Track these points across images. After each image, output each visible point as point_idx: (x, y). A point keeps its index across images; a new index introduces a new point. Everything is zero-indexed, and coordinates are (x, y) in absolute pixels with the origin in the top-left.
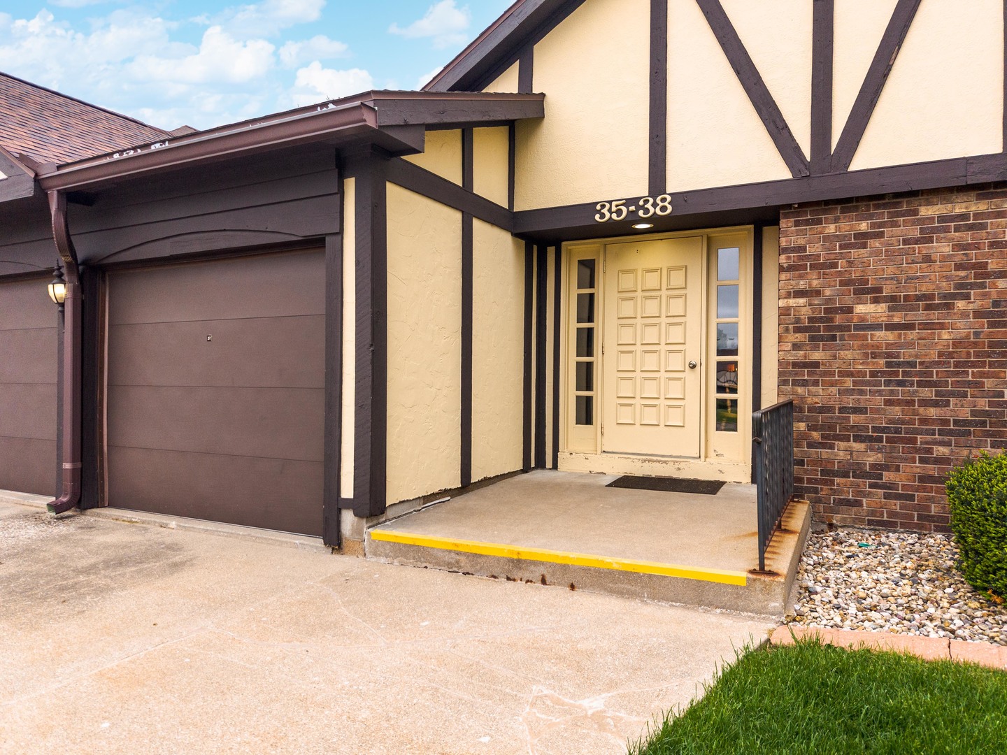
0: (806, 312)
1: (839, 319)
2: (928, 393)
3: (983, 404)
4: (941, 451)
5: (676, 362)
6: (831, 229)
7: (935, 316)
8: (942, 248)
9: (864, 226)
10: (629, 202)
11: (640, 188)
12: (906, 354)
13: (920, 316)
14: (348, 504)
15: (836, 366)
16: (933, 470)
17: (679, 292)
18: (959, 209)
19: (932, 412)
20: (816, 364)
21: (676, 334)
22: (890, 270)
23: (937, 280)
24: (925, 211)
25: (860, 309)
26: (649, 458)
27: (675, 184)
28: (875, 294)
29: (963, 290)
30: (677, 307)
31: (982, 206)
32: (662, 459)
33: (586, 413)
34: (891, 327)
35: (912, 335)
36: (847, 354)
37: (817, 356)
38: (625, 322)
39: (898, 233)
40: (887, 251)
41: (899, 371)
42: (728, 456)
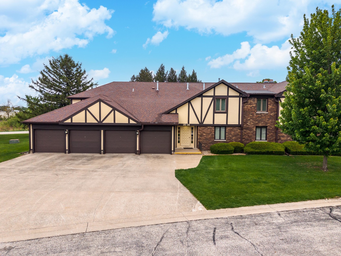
0: (200, 134)
1: (202, 135)
2: (208, 140)
3: (211, 141)
4: (209, 145)
5: (188, 137)
6: (202, 128)
7: (209, 135)
8: (209, 130)
9: (204, 128)
10: (186, 124)
11: (187, 123)
12: (207, 138)
13: (208, 135)
14: (173, 151)
15: (202, 138)
16: (208, 146)
17: (188, 131)
18: (210, 127)
19: (208, 142)
20: (200, 138)
21: (188, 135)
22: (206, 131)
23: (209, 132)
24: (208, 127)
25: (204, 134)
26: (186, 146)
27: (190, 123)
28: (205, 133)
30: (188, 132)
31: (211, 127)
32: (187, 146)
33: (179, 142)
34: (206, 136)
35: (207, 136)
36: (203, 138)
37: (201, 138)
38: (183, 133)
39: (206, 129)
40: (206, 130)
41: (206, 139)
42: (192, 146)
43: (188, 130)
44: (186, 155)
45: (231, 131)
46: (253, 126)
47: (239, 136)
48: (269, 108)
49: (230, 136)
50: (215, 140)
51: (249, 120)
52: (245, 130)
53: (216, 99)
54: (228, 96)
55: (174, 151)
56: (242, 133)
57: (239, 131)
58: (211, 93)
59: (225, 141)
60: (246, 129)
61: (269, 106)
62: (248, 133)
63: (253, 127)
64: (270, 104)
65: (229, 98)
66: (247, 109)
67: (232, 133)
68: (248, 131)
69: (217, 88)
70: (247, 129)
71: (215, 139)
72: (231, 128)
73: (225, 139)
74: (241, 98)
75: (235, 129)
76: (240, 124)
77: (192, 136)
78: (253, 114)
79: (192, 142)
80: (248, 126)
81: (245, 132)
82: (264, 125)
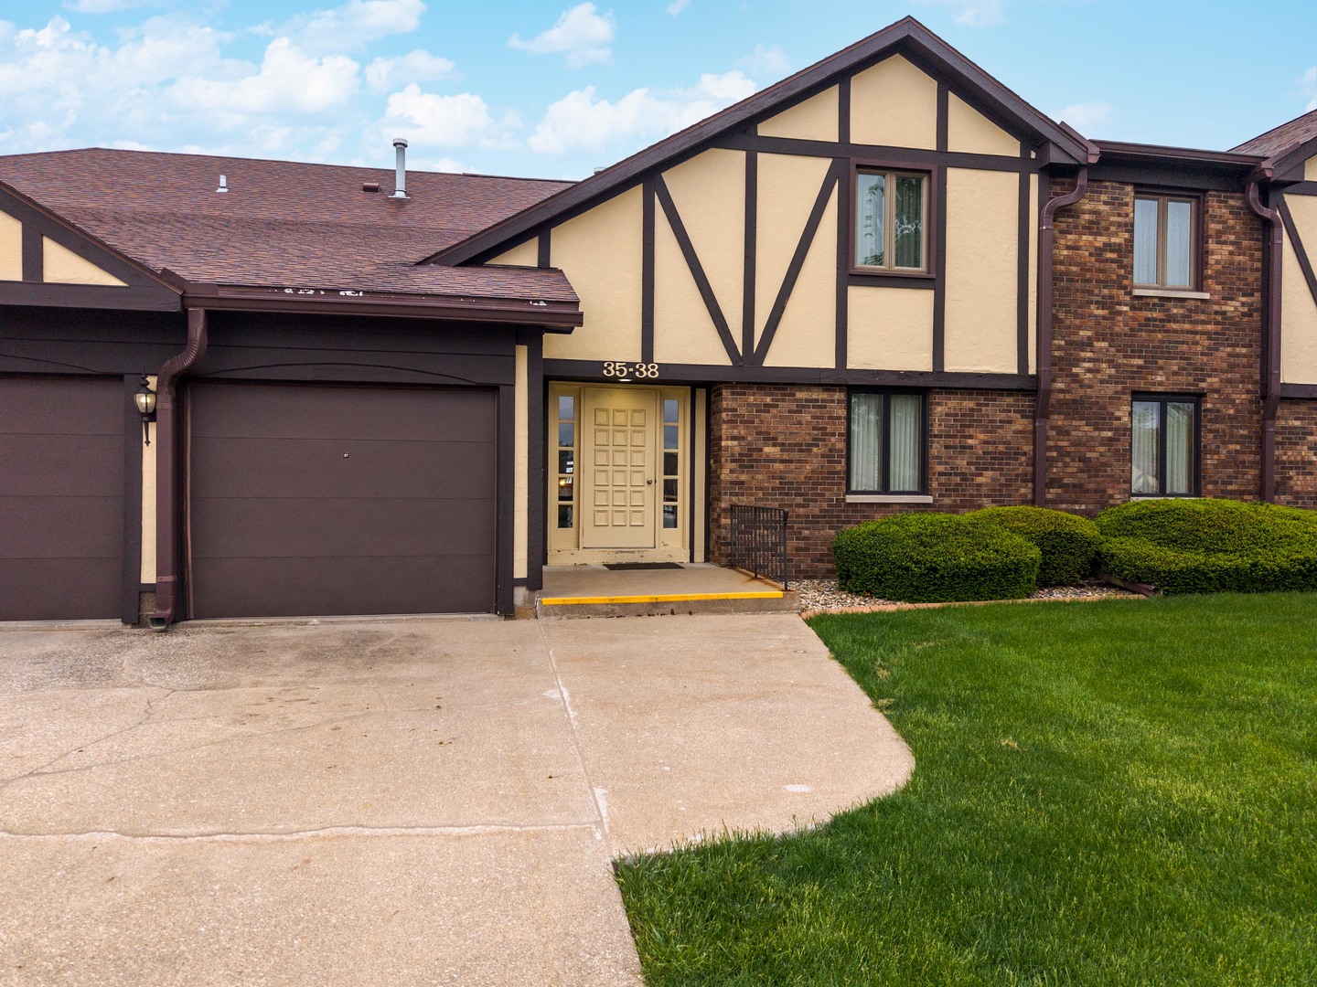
0: (737, 450)
1: (755, 455)
2: (799, 500)
3: (825, 505)
4: (806, 532)
5: (638, 479)
6: (751, 399)
7: (803, 456)
8: (807, 417)
9: (768, 400)
10: (629, 365)
11: (636, 357)
12: (790, 477)
13: (796, 455)
14: (521, 582)
15: (753, 484)
16: (802, 544)
17: (639, 428)
18: (814, 396)
19: (801, 510)
20: (742, 483)
21: (637, 460)
22: (781, 427)
23: (804, 436)
24: (800, 395)
25: (767, 450)
26: (620, 550)
27: (661, 356)
28: (774, 441)
29: (816, 442)
30: (638, 439)
31: (824, 396)
32: (630, 551)
34: (782, 461)
35: (792, 466)
36: (759, 477)
37: (743, 477)
38: (600, 447)
39: (785, 405)
40: (780, 416)
41: (785, 487)
42: (673, 545)
43: (638, 418)
44: (645, 620)
45: (966, 421)
46: (1110, 389)
47: (1021, 466)
48: (1212, 259)
49: (962, 463)
50: (850, 499)
51: (1088, 344)
52: (1058, 420)
54: (943, 158)
55: (535, 582)
56: (1035, 436)
57: (1021, 424)
58: (817, 121)
59: (929, 499)
60: (1068, 416)
61: (1212, 246)
62: (1078, 443)
63: (1115, 398)
64: (1219, 233)
65: (954, 175)
66: (1070, 261)
67: (976, 439)
68: (1083, 429)
69: (861, 88)
70: (1075, 408)
71: (849, 491)
72: (969, 404)
73: (924, 488)
74: (1034, 179)
75: (995, 410)
76: (1032, 370)
77: (670, 463)
78: (1109, 303)
79: (671, 523)
80: (1078, 393)
81: (1062, 432)
82: (1183, 382)
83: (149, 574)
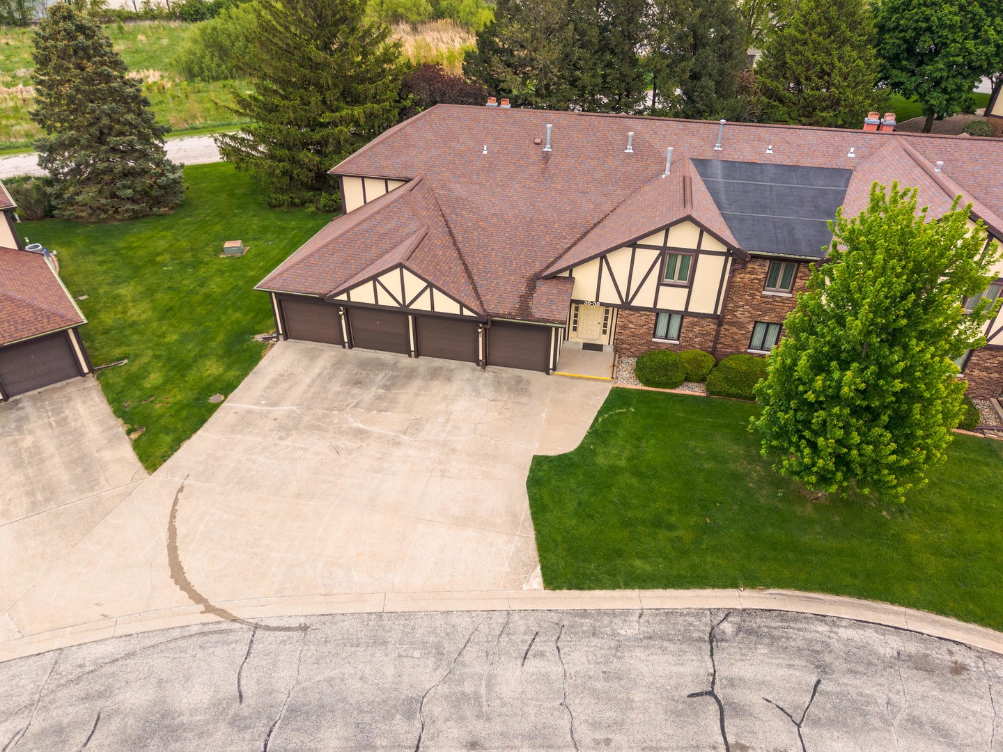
0: (621, 324)
1: (626, 326)
2: (638, 339)
3: (646, 341)
4: (639, 347)
5: (596, 323)
6: (627, 312)
7: (641, 328)
8: (643, 318)
9: (632, 313)
10: (592, 302)
11: (594, 300)
12: (636, 333)
13: (639, 328)
15: (625, 333)
16: (637, 349)
18: (646, 314)
19: (638, 341)
21: (596, 317)
22: (635, 320)
23: (642, 323)
24: (641, 313)
25: (630, 325)
26: (589, 340)
27: (601, 301)
28: (633, 323)
29: (645, 325)
31: (649, 314)
32: (592, 340)
34: (634, 329)
35: (637, 330)
36: (627, 332)
37: (623, 331)
39: (638, 314)
40: (635, 317)
41: (634, 335)
42: (604, 340)
43: (597, 311)
45: (694, 324)
46: (747, 320)
47: (711, 338)
48: (796, 285)
49: (691, 335)
50: (654, 340)
51: (742, 306)
52: (727, 327)
53: (666, 253)
54: (698, 251)
55: (554, 369)
56: (718, 332)
57: (713, 326)
58: (658, 240)
59: (678, 342)
60: (730, 326)
61: (797, 280)
62: (732, 333)
63: (749, 322)
64: (801, 277)
65: (701, 256)
66: (740, 282)
67: (697, 329)
68: (734, 330)
69: (673, 231)
70: (732, 324)
71: (654, 337)
72: (696, 319)
73: (678, 339)
74: (730, 259)
75: (704, 322)
76: (719, 313)
77: (606, 319)
78: (753, 296)
79: (605, 332)
80: (735, 320)
81: (726, 330)
82: (776, 320)
83: (481, 358)
